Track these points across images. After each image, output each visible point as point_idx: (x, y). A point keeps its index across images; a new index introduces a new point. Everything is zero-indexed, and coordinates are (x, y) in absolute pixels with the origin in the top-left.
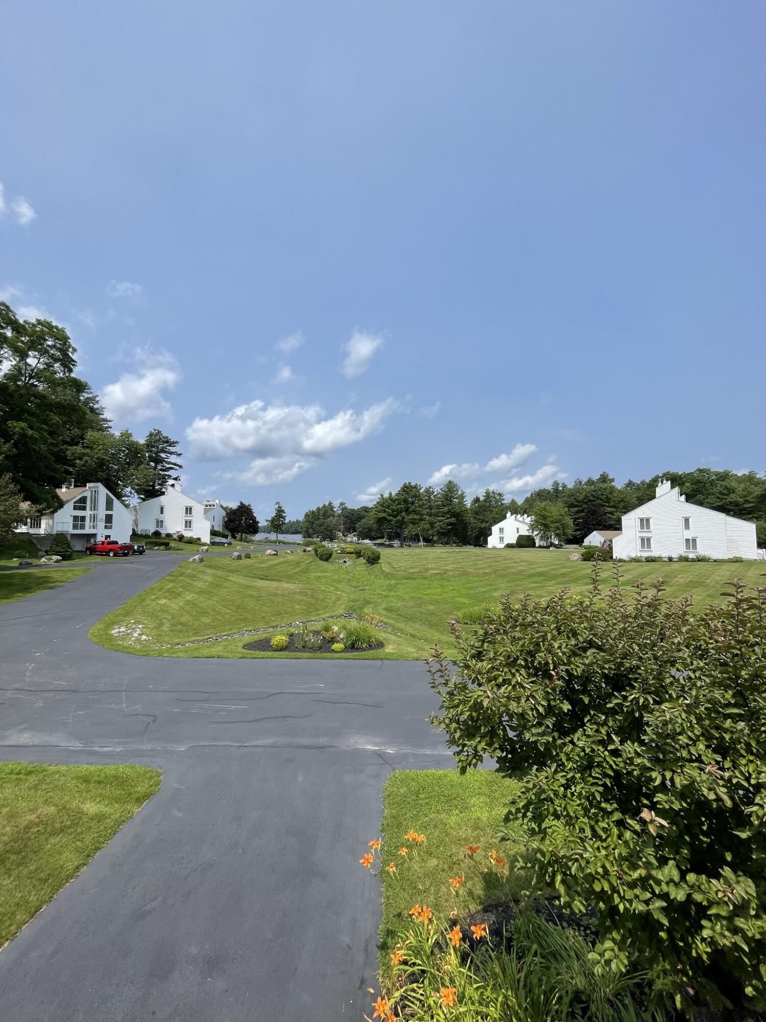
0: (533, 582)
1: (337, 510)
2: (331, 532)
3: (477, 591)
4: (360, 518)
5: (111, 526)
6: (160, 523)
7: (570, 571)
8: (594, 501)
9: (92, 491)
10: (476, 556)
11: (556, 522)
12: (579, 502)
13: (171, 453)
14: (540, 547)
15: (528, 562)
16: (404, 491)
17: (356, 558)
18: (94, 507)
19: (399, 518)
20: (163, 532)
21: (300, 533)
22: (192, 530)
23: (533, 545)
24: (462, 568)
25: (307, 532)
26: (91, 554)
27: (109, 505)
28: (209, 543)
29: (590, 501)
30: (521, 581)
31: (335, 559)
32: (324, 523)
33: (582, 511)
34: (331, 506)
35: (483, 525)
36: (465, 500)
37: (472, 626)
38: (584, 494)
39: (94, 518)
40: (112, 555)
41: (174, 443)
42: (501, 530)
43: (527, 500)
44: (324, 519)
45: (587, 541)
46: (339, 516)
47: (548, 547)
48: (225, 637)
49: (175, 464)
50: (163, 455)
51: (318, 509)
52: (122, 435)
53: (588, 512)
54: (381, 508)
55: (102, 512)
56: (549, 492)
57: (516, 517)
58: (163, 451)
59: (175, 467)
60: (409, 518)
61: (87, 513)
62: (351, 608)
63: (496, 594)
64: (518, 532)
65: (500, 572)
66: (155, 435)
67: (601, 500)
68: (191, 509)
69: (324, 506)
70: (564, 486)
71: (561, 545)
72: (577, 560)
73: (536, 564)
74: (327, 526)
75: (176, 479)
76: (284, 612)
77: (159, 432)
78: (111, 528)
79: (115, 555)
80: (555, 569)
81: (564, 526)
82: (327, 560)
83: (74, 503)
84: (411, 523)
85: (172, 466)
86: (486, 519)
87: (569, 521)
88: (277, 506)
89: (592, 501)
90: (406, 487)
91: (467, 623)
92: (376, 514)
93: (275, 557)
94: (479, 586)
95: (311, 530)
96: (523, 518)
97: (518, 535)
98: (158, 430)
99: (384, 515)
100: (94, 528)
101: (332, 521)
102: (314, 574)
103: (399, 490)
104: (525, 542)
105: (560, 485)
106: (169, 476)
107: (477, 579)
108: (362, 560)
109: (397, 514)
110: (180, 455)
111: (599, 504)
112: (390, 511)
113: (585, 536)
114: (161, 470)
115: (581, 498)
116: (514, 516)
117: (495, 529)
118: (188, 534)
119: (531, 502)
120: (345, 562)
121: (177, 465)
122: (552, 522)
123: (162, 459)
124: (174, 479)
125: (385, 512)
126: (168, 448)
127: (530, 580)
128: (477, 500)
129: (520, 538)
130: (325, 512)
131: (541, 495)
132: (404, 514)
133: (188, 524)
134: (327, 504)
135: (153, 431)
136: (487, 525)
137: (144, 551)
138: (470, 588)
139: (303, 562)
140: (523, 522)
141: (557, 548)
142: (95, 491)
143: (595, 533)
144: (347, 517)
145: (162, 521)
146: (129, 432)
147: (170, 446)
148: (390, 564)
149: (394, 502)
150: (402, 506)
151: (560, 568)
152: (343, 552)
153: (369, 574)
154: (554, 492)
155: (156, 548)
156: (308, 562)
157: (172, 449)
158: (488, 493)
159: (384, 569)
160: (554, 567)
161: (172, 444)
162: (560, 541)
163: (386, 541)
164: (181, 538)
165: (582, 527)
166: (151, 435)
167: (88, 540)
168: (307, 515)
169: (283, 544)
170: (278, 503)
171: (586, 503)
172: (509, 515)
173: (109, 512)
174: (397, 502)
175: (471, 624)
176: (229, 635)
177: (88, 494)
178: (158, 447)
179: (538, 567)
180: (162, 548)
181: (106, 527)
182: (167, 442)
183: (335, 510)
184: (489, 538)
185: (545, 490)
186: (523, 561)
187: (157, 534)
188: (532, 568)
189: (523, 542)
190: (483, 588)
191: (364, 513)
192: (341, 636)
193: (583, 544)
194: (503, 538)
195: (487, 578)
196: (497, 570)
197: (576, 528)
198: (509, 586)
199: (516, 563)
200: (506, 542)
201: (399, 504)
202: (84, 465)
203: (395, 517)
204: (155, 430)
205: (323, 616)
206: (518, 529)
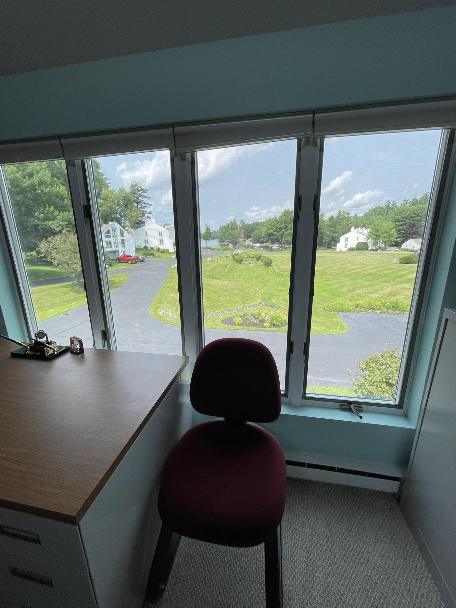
0: (367, 281)
1: (239, 224)
2: (236, 239)
3: (333, 287)
4: (253, 230)
5: (125, 246)
6: (146, 241)
7: (391, 272)
8: (415, 217)
9: (112, 226)
10: (331, 260)
11: (385, 233)
12: (404, 218)
13: (145, 197)
14: (372, 250)
15: (363, 264)
16: (284, 215)
17: (256, 261)
18: (115, 236)
19: (281, 233)
20: (149, 246)
21: (216, 238)
22: (163, 245)
23: (367, 249)
24: (322, 270)
25: (221, 238)
26: (119, 262)
27: (122, 235)
28: (173, 252)
29: (412, 217)
30: (359, 279)
31: (244, 261)
32: (231, 233)
33: (405, 224)
34: (235, 223)
35: (334, 235)
36: (324, 218)
37: (332, 313)
38: (408, 212)
39: (116, 242)
40: (130, 263)
41: (146, 190)
42: (347, 239)
43: (366, 215)
44: (231, 231)
45: (404, 246)
46: (240, 228)
47: (377, 250)
48: (209, 316)
49: (148, 204)
50: (140, 198)
51: (228, 224)
52: (120, 190)
53: (409, 226)
54: (270, 227)
55: (119, 238)
56: (383, 208)
57: (357, 230)
58: (140, 196)
59: (148, 205)
60: (287, 232)
61: (111, 239)
62: (264, 299)
63: (344, 290)
64: (358, 240)
65: (346, 273)
66: (135, 186)
67: (420, 216)
68: (161, 232)
69: (231, 223)
70: (394, 204)
71: (386, 248)
72: (396, 263)
73: (369, 266)
74: (234, 235)
75: (150, 213)
76: (231, 301)
77: (136, 184)
78: (124, 247)
79: (132, 263)
80: (381, 271)
81: (390, 236)
82: (240, 263)
83: (105, 233)
84: (288, 235)
85: (146, 205)
86: (336, 231)
87: (394, 232)
88: (206, 226)
89: (414, 217)
90: (286, 212)
91: (329, 311)
92: (266, 231)
93: (212, 262)
94: (334, 284)
95: (223, 238)
96: (362, 230)
97: (357, 242)
98: (136, 183)
99: (272, 231)
100: (116, 247)
101: (236, 232)
102: (236, 274)
103: (281, 214)
104: (361, 247)
105: (392, 203)
106: (146, 211)
107: (331, 278)
108: (260, 263)
109: (280, 231)
110: (149, 198)
111: (418, 220)
112: (275, 229)
113: (403, 242)
114: (141, 208)
115: (406, 215)
116: (356, 229)
117: (343, 238)
118: (162, 247)
119: (369, 217)
120: (250, 263)
121: (149, 204)
122: (382, 233)
123: (140, 201)
124: (148, 213)
125: (272, 229)
126: (143, 193)
127: (364, 279)
128: (332, 217)
129: (359, 244)
130: (232, 226)
131: (377, 211)
132: (284, 230)
133: (161, 241)
134: (233, 221)
135: (133, 184)
136: (337, 234)
137: (145, 260)
138: (328, 285)
139: (228, 265)
140: (362, 233)
141: (383, 250)
142: (114, 226)
143: (411, 240)
144: (245, 229)
145: (147, 240)
146: (123, 188)
147: (144, 192)
148: (278, 266)
149: (278, 223)
150: (283, 225)
151: (384, 270)
152: (249, 257)
153: (267, 273)
154: (386, 208)
155: (148, 257)
156: (230, 264)
157: (145, 194)
158: (339, 213)
159: (275, 270)
160: (379, 269)
161: (144, 191)
162: (385, 245)
163: (269, 245)
164: (159, 250)
165: (403, 236)
166: (132, 186)
167: (115, 254)
168: (221, 228)
169: (211, 249)
170: (207, 224)
171: (409, 219)
172: (353, 229)
173: (123, 238)
174: (280, 223)
175: (332, 312)
176: (211, 315)
177: (110, 228)
178: (137, 193)
179: (370, 269)
180: (151, 256)
181: (122, 246)
182: (142, 190)
183: (238, 224)
184: (338, 245)
185: (379, 207)
186: (360, 264)
187: (146, 247)
188: (366, 270)
189: (359, 247)
190: (336, 285)
191: (255, 226)
192: (267, 318)
193: (401, 248)
194: (347, 244)
195: (338, 276)
196: (344, 271)
197: (398, 236)
198: (351, 284)
199: (356, 265)
200: (349, 247)
201: (281, 224)
202: (104, 211)
203: (278, 232)
204: (134, 183)
205: (252, 304)
206: (358, 238)
